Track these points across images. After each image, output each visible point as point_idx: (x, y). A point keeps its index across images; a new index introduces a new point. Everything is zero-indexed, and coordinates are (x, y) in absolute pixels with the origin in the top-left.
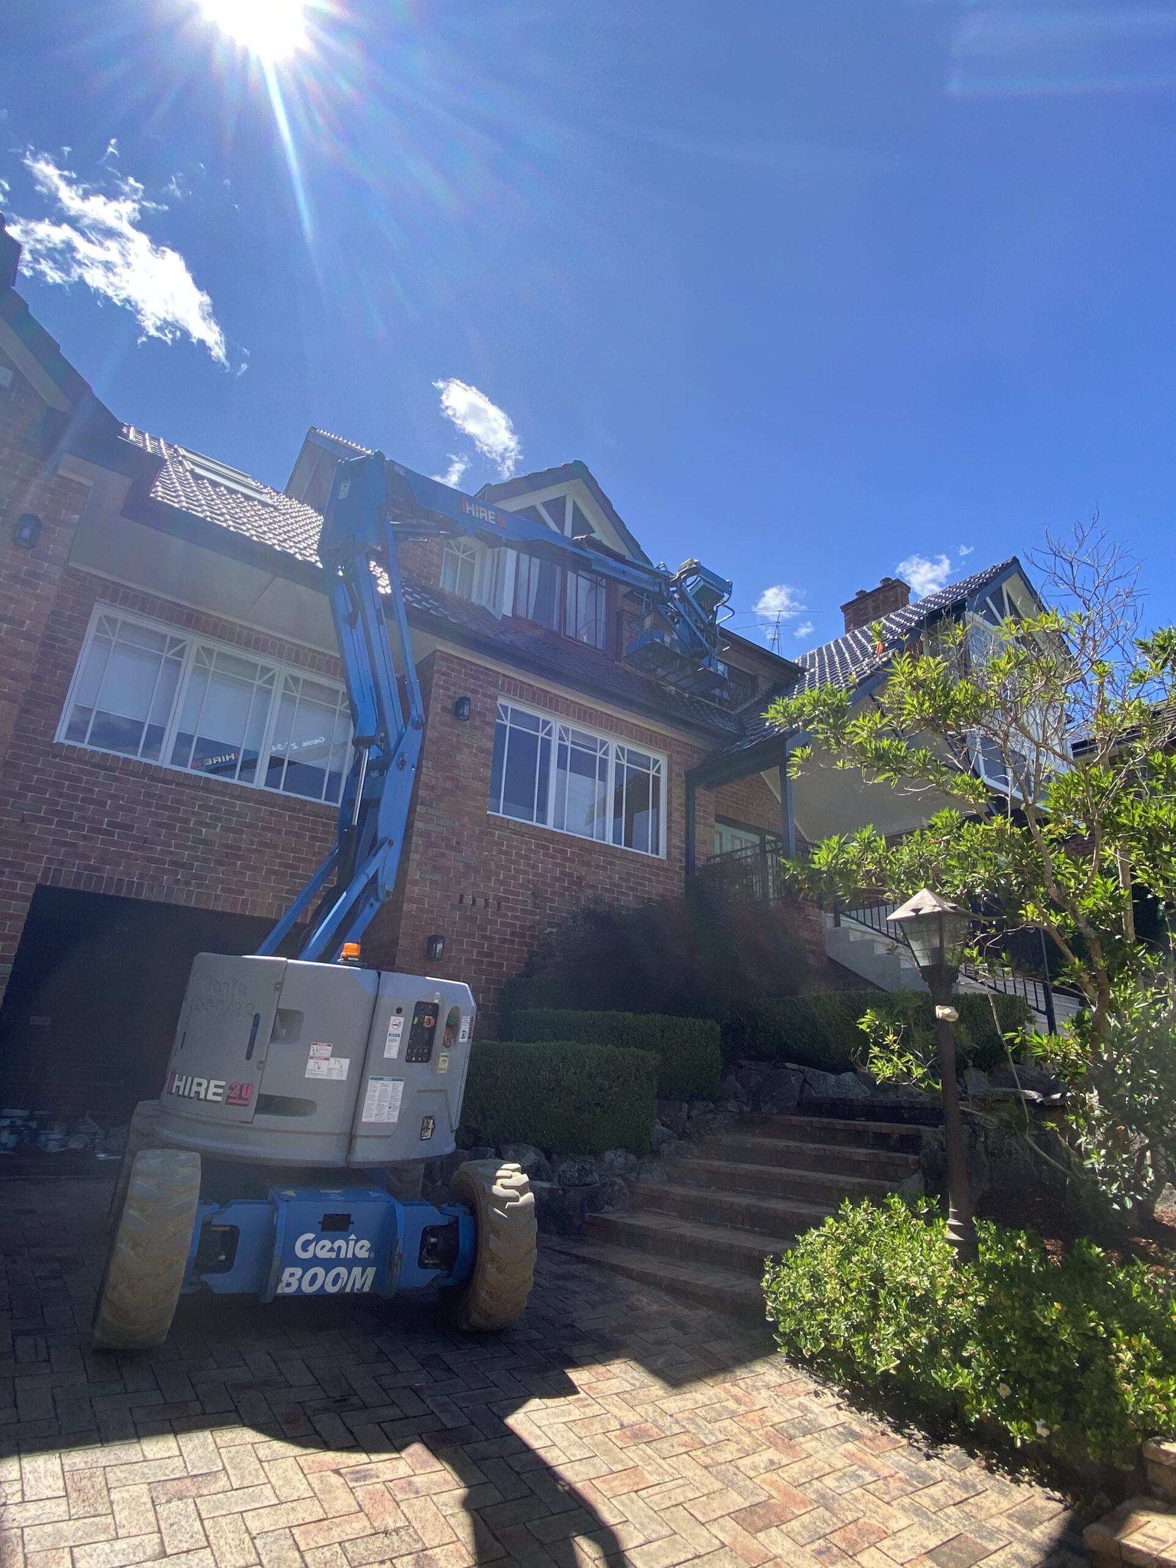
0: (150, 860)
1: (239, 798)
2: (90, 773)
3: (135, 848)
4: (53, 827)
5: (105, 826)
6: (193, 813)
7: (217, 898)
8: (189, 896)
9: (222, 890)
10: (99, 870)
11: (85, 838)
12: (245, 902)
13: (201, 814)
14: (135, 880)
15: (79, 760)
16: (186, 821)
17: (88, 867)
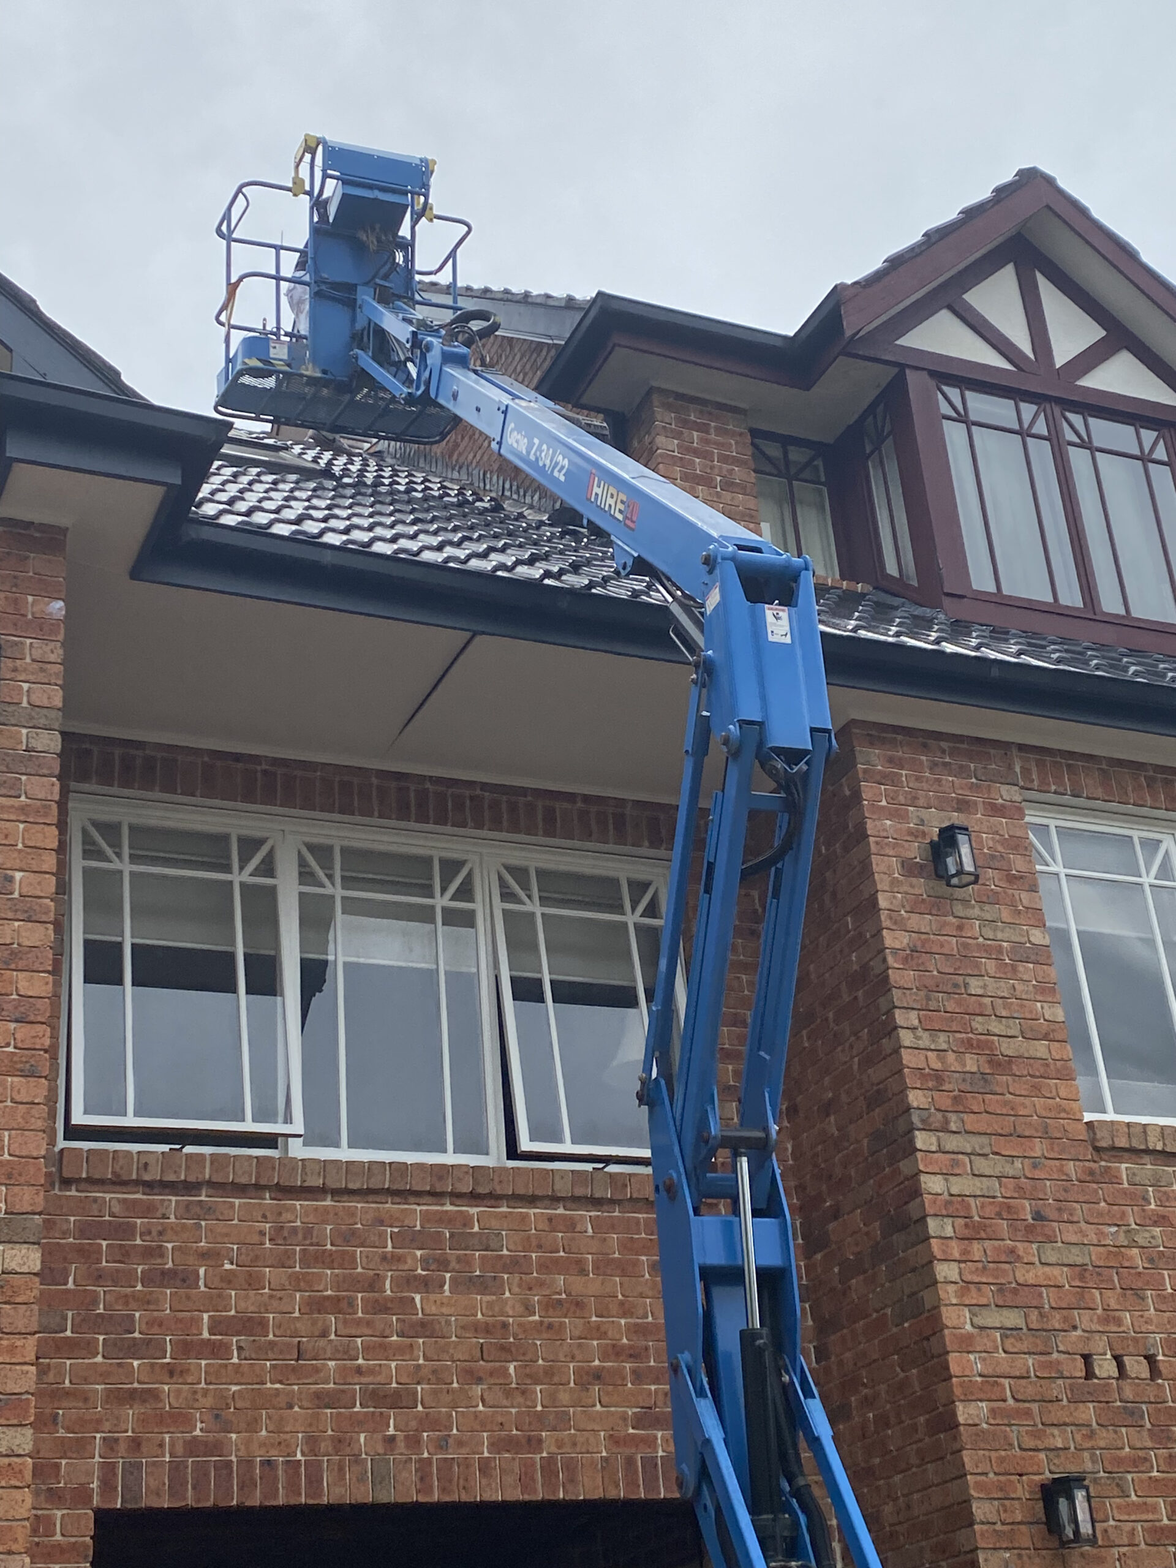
0: (322, 1400)
1: (474, 1197)
2: (148, 1210)
3: (282, 1375)
4: (99, 1359)
5: (206, 1335)
6: (384, 1258)
7: (485, 1467)
8: (424, 1477)
9: (494, 1446)
10: (216, 1448)
11: (171, 1371)
12: (549, 1466)
13: (399, 1259)
14: (299, 1457)
15: (119, 1183)
16: (373, 1284)
17: (193, 1447)
